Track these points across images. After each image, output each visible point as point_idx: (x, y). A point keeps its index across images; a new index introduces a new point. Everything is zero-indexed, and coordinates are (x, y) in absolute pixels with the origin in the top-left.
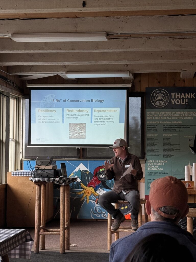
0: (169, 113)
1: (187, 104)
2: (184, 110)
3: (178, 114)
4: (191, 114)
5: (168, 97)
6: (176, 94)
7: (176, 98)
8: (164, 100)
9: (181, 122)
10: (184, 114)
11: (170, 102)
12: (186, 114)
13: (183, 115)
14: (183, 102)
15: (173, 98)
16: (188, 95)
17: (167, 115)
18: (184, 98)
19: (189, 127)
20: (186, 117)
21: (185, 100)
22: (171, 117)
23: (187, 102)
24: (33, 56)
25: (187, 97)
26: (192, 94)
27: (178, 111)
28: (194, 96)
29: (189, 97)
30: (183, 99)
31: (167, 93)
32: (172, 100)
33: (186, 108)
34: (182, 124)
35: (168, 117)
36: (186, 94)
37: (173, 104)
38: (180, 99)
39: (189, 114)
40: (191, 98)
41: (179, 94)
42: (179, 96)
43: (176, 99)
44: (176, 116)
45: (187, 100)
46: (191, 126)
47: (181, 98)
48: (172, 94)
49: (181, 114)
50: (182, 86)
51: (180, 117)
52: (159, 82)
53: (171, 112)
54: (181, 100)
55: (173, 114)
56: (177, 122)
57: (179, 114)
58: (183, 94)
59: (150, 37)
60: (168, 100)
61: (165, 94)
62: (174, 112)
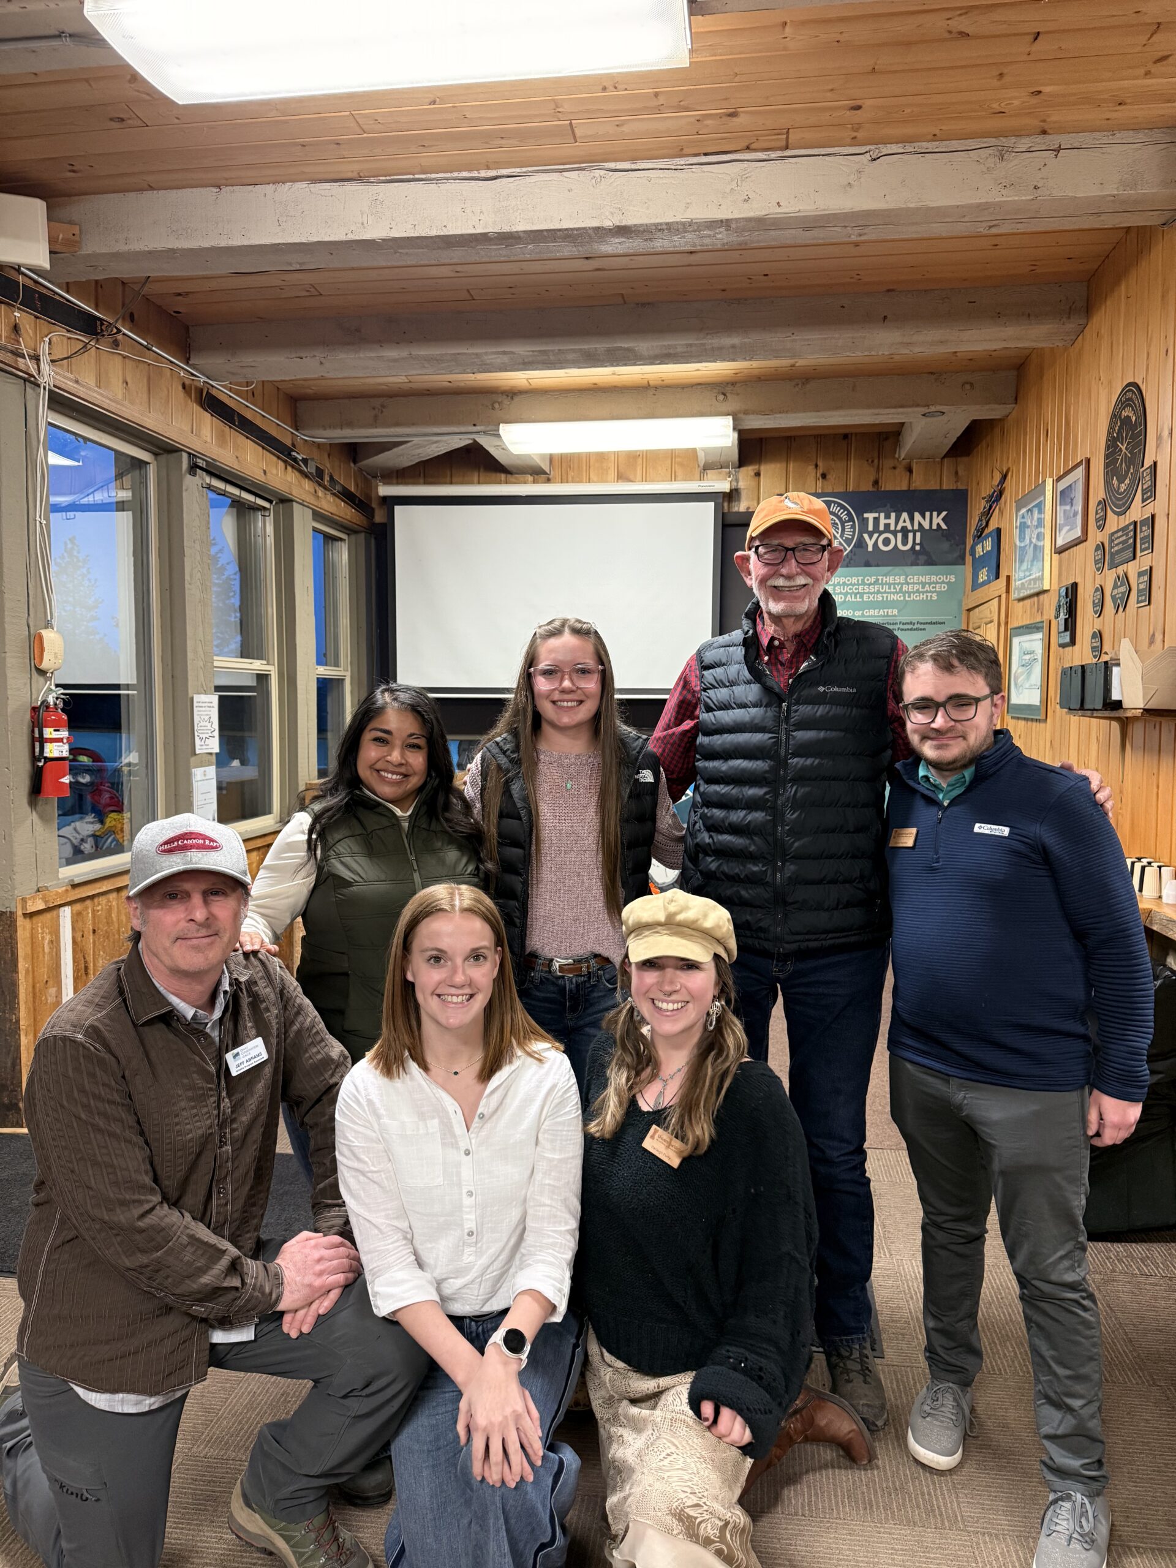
0: (854, 580)
1: (918, 548)
2: (908, 569)
3: (886, 584)
4: (930, 584)
5: (853, 527)
6: (882, 515)
7: (882, 528)
8: (838, 536)
9: (895, 612)
10: (908, 584)
11: (861, 544)
12: (914, 583)
13: (901, 588)
14: (905, 543)
15: (871, 528)
16: (924, 518)
17: (847, 589)
18: (910, 528)
19: (922, 626)
20: (914, 593)
21: (911, 535)
22: (862, 595)
23: (918, 540)
25: (920, 524)
26: (935, 514)
27: (886, 575)
28: (943, 519)
29: (926, 525)
30: (905, 531)
31: (849, 514)
32: (866, 536)
33: (912, 564)
34: (899, 619)
35: (851, 594)
36: (917, 516)
37: (870, 549)
38: (895, 533)
39: (924, 584)
40: (934, 527)
41: (893, 515)
42: (892, 521)
43: (881, 533)
44: (879, 592)
45: (918, 535)
46: (931, 623)
47: (899, 528)
48: (865, 515)
49: (894, 584)
50: (904, 487)
51: (894, 593)
52: (824, 476)
53: (860, 578)
54: (899, 535)
55: (870, 585)
56: (881, 612)
57: (890, 585)
58: (905, 515)
60: (853, 536)
61: (844, 517)
62: (873, 579)
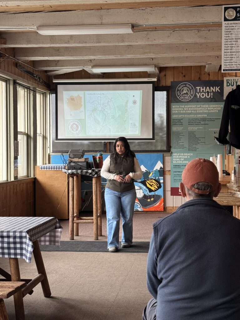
0: (194, 106)
1: (212, 97)
2: (209, 103)
3: (203, 107)
4: (216, 107)
5: (193, 91)
6: (201, 88)
7: (201, 91)
8: (189, 93)
9: (206, 116)
10: (209, 107)
11: (196, 96)
12: (211, 107)
13: (208, 109)
14: (208, 95)
15: (198, 91)
16: (213, 88)
17: (192, 109)
18: (209, 91)
19: (214, 120)
20: (211, 110)
21: (210, 93)
22: (196, 111)
23: (212, 95)
24: (58, 50)
25: (212, 90)
26: (216, 87)
27: (203, 105)
28: (219, 89)
29: (214, 91)
31: (192, 87)
32: (197, 94)
34: (207, 118)
35: (193, 110)
36: (211, 88)
37: (198, 97)
38: (205, 93)
39: (214, 108)
40: (216, 91)
41: (204, 88)
42: (204, 89)
43: (201, 93)
44: (201, 110)
45: (212, 93)
46: (216, 119)
47: (206, 91)
48: (197, 88)
49: (206, 107)
50: (207, 79)
51: (205, 110)
52: (184, 76)
53: (196, 106)
54: (207, 93)
55: (199, 108)
56: (202, 116)
58: (208, 88)
59: (176, 30)
60: (193, 93)
61: (191, 88)
62: (199, 106)
